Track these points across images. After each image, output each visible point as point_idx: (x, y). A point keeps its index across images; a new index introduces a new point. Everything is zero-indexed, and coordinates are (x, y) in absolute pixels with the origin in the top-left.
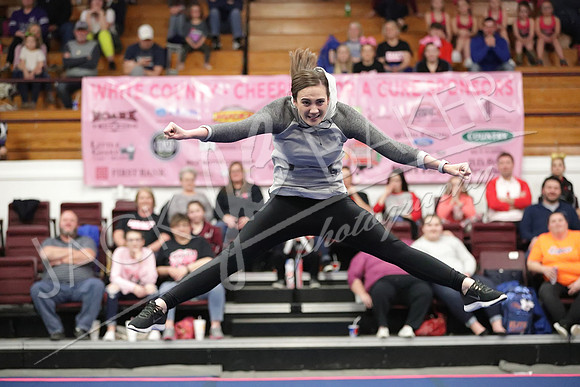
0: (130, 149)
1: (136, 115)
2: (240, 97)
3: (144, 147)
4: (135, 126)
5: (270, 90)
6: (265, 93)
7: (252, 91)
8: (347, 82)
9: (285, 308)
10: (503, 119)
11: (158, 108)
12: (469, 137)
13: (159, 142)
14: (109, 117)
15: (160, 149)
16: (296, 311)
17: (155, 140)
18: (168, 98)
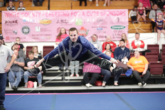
2: (47, 16)
4: (17, 25)
6: (54, 15)
8: (78, 12)
9: (60, 78)
13: (24, 29)
14: (10, 22)
17: (23, 29)
18: (26, 16)
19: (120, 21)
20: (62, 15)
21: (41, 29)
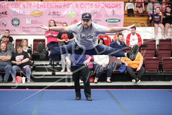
0: (5, 23)
1: (7, 13)
2: (39, 8)
3: (9, 23)
4: (6, 16)
5: (48, 6)
6: (46, 7)
7: (42, 6)
8: (71, 4)
9: (50, 73)
10: (118, 16)
11: (13, 11)
12: (107, 21)
13: (14, 21)
15: (14, 23)
16: (54, 74)
17: (12, 21)
18: (17, 8)
19: (115, 14)
20: (54, 7)
21: (31, 21)
